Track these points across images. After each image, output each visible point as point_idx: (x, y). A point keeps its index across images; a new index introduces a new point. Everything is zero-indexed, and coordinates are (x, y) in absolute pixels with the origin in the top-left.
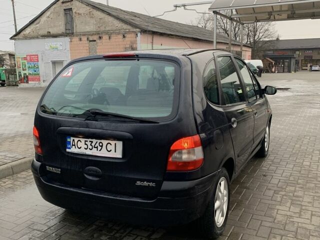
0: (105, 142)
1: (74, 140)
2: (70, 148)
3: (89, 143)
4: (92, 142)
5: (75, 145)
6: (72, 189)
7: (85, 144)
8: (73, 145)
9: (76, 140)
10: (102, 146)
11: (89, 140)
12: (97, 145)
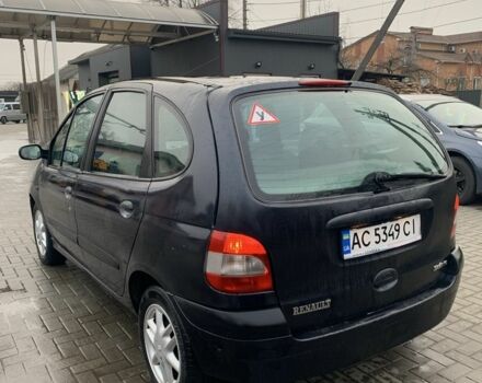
0: (401, 222)
1: (356, 234)
2: (349, 252)
3: (380, 232)
4: (385, 228)
5: (358, 243)
6: (363, 323)
7: (376, 235)
8: (354, 244)
9: (360, 232)
10: (398, 231)
11: (380, 226)
12: (393, 230)
